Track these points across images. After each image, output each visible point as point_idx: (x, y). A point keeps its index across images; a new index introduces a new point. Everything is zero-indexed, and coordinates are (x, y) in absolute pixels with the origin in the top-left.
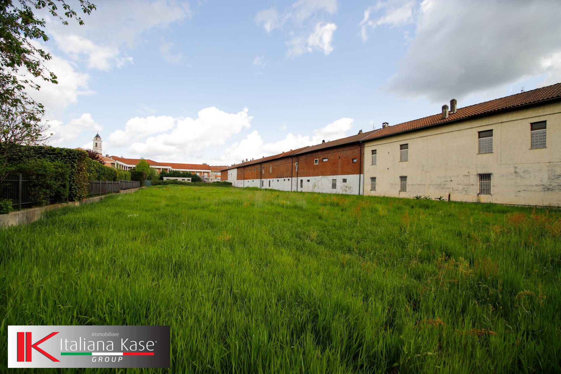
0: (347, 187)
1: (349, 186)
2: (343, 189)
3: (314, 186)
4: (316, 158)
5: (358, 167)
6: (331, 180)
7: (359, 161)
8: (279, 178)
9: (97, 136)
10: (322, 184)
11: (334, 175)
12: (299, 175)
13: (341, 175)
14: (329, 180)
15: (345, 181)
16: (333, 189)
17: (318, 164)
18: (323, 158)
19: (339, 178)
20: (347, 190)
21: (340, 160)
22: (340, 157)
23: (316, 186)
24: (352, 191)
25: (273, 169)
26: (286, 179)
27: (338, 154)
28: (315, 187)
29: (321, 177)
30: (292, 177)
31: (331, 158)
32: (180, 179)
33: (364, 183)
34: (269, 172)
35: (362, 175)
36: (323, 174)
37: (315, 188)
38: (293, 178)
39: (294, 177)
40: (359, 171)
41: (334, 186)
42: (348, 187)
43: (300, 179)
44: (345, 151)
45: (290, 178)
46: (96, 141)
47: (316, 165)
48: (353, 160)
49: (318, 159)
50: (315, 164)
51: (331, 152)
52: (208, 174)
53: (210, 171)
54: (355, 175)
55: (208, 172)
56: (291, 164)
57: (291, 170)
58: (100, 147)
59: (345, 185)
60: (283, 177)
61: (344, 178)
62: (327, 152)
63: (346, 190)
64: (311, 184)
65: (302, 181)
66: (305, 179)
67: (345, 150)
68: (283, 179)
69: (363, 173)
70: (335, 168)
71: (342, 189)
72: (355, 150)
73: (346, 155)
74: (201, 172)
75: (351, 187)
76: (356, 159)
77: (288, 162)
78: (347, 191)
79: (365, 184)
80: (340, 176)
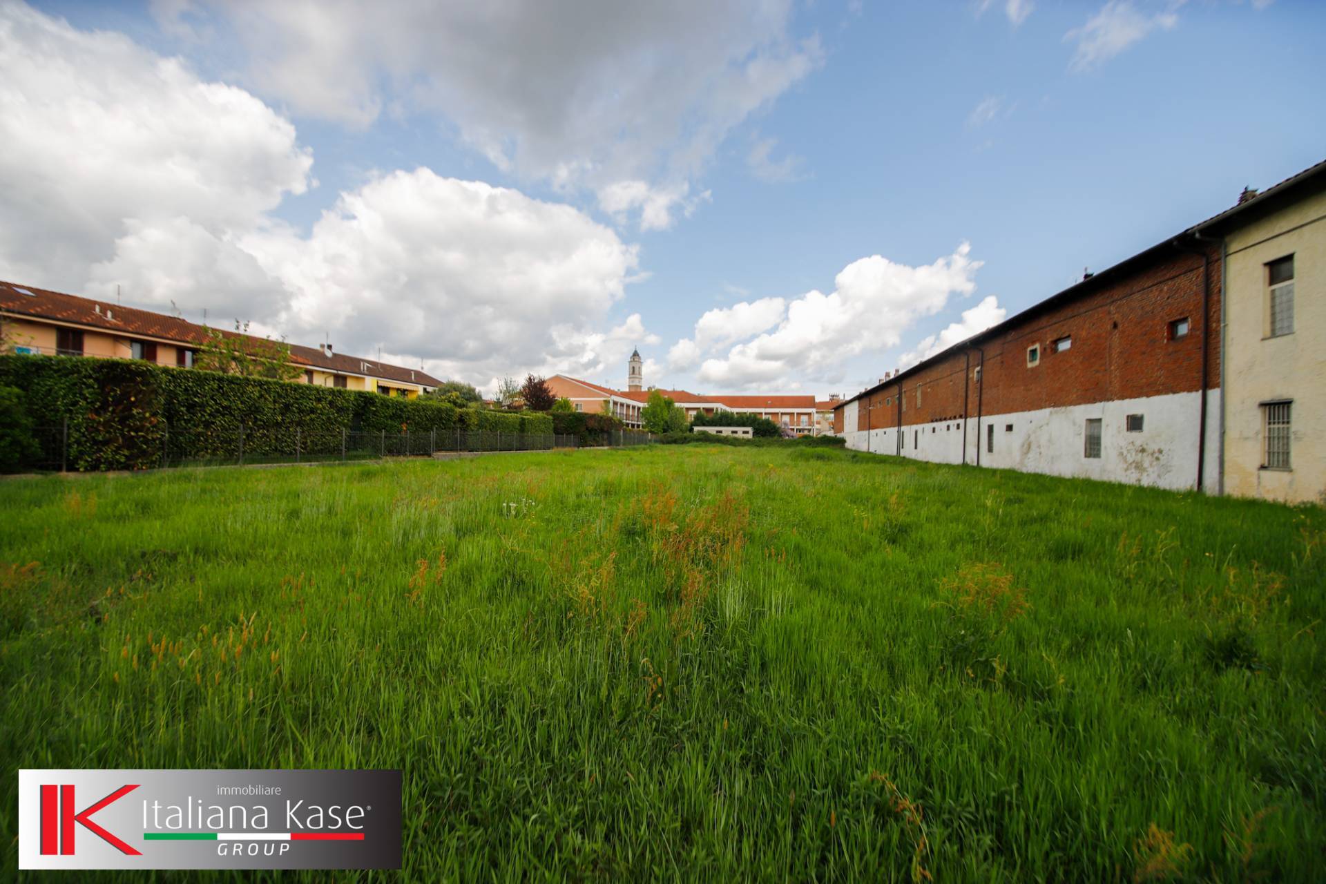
0: (1143, 451)
1: (1153, 447)
2: (1130, 460)
3: (1027, 447)
4: (1033, 343)
5: (1198, 357)
6: (1084, 424)
7: (1202, 325)
8: (936, 421)
9: (636, 354)
10: (1050, 441)
11: (1094, 401)
12: (983, 408)
13: (1122, 398)
14: (1074, 424)
15: (1135, 423)
16: (1091, 460)
17: (1037, 362)
18: (1055, 337)
19: (1114, 412)
20: (1146, 465)
21: (1116, 333)
22: (1115, 326)
23: (1034, 447)
24: (1167, 469)
25: (924, 394)
26: (952, 423)
27: (1109, 313)
28: (1027, 453)
29: (1046, 411)
30: (966, 418)
31: (1084, 333)
32: (726, 431)
33: (1223, 434)
34: (916, 404)
35: (1214, 394)
36: (1057, 399)
37: (1030, 455)
38: (968, 420)
39: (971, 417)
40: (1198, 376)
41: (1093, 447)
42: (1150, 451)
43: (986, 420)
44: (1137, 296)
45: (961, 421)
46: (634, 364)
47: (1033, 369)
48: (1173, 326)
49: (1037, 346)
50: (1030, 365)
51: (1082, 310)
52: (810, 418)
53: (814, 410)
54: (1183, 397)
55: (809, 414)
56: (962, 375)
57: (964, 395)
58: (640, 374)
59: (1138, 443)
60: (945, 419)
61: (1132, 413)
62: (1068, 312)
63: (1139, 467)
64: (1017, 437)
65: (991, 428)
66: (999, 421)
67: (1135, 289)
68: (944, 424)
69: (1217, 385)
70: (1097, 371)
71: (1125, 460)
72: (1183, 282)
73: (1140, 312)
74: (792, 414)
75: (1160, 452)
76: (1184, 320)
77: (958, 369)
78: (1144, 470)
79: (1231, 434)
80: (1117, 403)
